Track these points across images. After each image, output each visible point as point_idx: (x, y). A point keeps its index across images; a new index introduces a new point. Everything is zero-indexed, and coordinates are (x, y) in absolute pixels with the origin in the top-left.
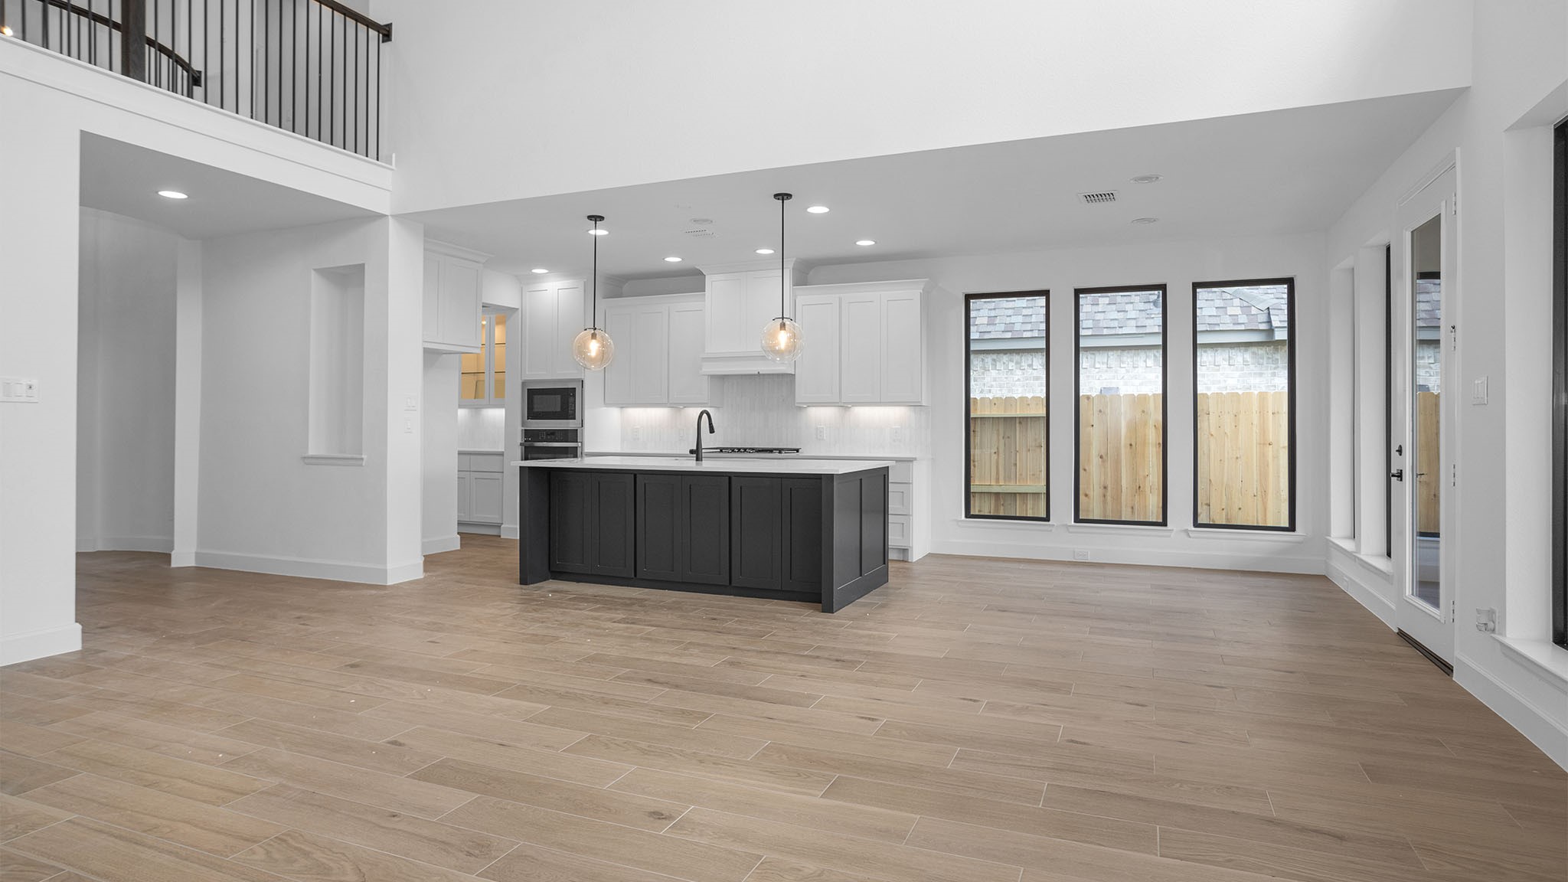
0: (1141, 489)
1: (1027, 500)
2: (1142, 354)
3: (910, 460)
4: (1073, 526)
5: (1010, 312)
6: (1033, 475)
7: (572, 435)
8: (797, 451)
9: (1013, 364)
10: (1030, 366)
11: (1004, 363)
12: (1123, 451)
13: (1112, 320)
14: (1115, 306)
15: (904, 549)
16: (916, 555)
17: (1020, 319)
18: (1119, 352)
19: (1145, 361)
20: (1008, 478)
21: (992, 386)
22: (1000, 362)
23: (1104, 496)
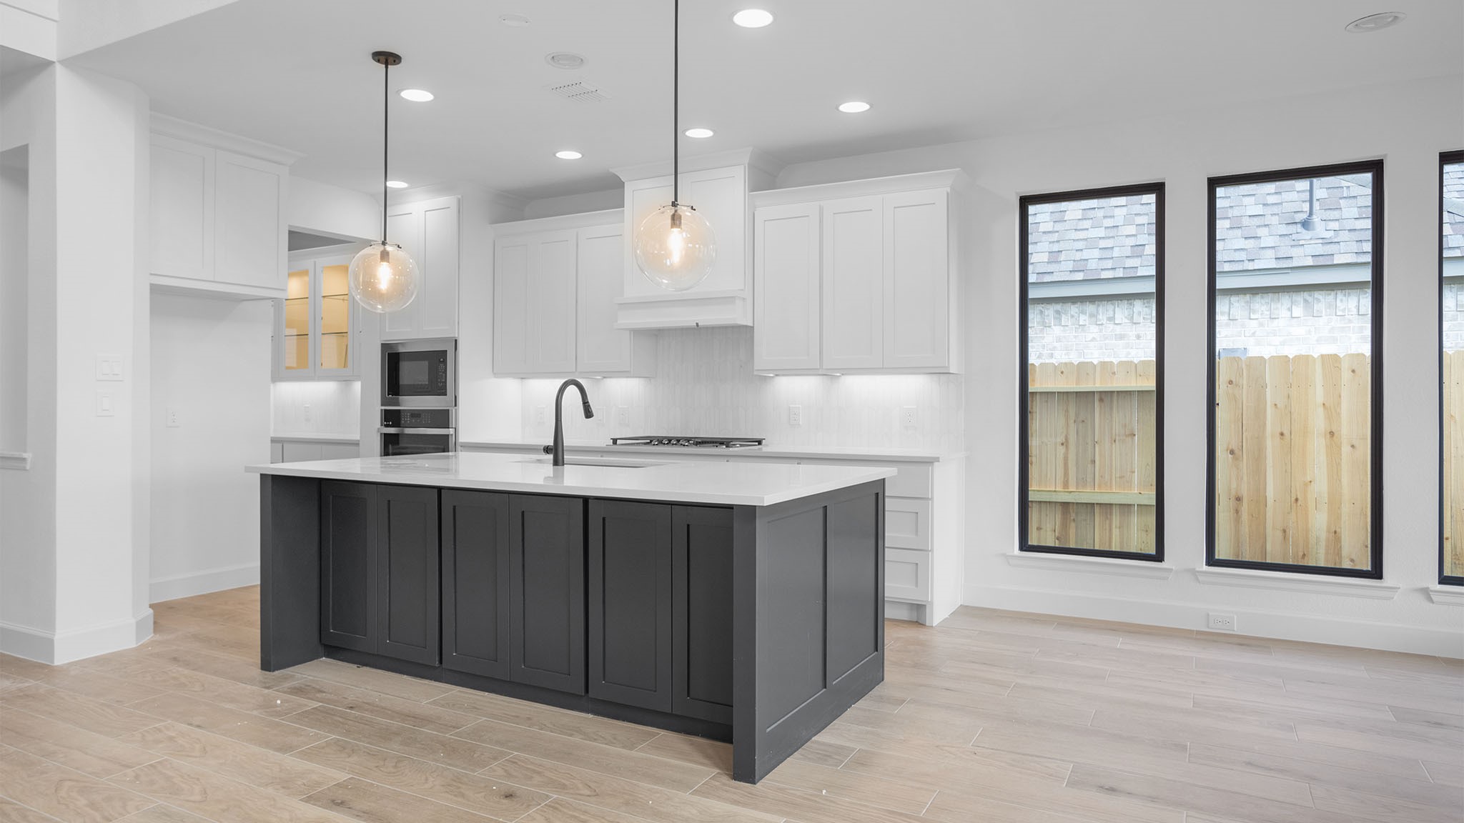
0: (1299, 503)
1: (1111, 514)
2: (1285, 299)
3: (929, 462)
4: (1205, 572)
5: (1080, 245)
6: (1121, 477)
7: (442, 418)
8: (760, 442)
9: (1086, 317)
10: (1111, 319)
11: (1072, 316)
12: (1269, 443)
13: (1236, 250)
14: (1240, 230)
15: (918, 605)
16: (939, 614)
17: (1096, 253)
18: (1248, 296)
19: (1290, 310)
20: (1082, 482)
21: (1054, 348)
22: (1066, 314)
23: (1237, 512)
